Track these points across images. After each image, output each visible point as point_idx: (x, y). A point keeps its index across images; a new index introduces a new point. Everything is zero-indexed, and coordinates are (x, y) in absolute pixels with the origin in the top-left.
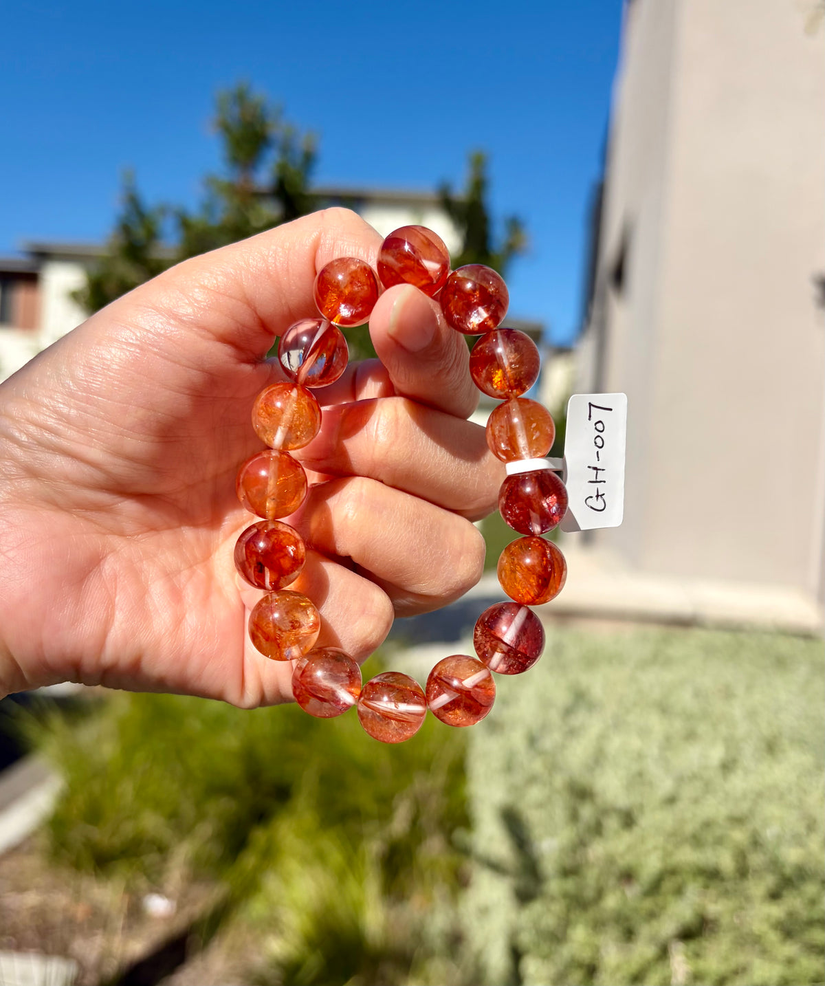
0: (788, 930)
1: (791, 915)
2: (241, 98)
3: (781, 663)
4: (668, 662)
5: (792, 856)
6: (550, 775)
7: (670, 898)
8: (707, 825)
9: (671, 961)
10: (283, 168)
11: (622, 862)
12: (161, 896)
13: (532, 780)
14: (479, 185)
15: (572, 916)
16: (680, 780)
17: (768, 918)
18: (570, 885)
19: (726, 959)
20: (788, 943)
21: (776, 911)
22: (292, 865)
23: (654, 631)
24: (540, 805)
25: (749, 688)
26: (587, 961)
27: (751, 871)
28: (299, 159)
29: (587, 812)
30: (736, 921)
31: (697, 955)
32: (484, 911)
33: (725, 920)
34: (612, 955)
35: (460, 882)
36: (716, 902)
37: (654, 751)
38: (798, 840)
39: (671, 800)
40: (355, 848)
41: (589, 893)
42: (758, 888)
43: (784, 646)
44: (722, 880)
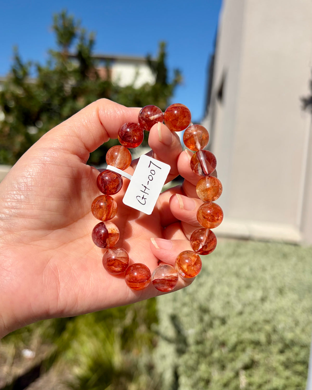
0: (287, 365)
1: (288, 359)
2: (63, 16)
3: (285, 256)
4: (239, 255)
5: (289, 336)
6: (192, 302)
7: (240, 353)
8: (255, 323)
9: (240, 378)
10: (81, 46)
11: (221, 339)
12: (29, 350)
13: (184, 305)
14: (163, 56)
15: (200, 360)
16: (244, 305)
17: (279, 361)
18: (200, 348)
19: (262, 377)
20: (287, 371)
21: (282, 358)
22: (84, 338)
23: (233, 242)
24: (187, 315)
25: (272, 266)
26: (206, 378)
27: (272, 342)
28: (87, 43)
29: (206, 318)
30: (266, 362)
31: (250, 376)
32: (163, 357)
33: (262, 362)
34: (216, 376)
35: (153, 345)
36: (258, 354)
37: (234, 293)
38: (291, 330)
39: (241, 313)
40: (110, 331)
41: (207, 351)
42: (275, 349)
43: (286, 249)
44: (261, 345)
